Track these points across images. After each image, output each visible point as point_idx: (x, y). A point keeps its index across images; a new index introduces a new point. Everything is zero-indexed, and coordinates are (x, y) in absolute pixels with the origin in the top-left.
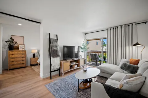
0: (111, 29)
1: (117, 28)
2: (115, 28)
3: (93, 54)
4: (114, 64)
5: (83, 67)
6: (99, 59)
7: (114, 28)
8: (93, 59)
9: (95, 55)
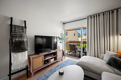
0: (91, 17)
1: (99, 15)
2: (97, 16)
3: (72, 45)
4: (95, 56)
5: (61, 60)
6: (77, 50)
7: (95, 15)
8: (72, 50)
9: (74, 45)
